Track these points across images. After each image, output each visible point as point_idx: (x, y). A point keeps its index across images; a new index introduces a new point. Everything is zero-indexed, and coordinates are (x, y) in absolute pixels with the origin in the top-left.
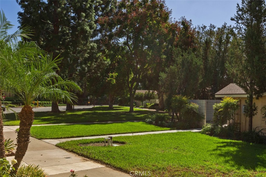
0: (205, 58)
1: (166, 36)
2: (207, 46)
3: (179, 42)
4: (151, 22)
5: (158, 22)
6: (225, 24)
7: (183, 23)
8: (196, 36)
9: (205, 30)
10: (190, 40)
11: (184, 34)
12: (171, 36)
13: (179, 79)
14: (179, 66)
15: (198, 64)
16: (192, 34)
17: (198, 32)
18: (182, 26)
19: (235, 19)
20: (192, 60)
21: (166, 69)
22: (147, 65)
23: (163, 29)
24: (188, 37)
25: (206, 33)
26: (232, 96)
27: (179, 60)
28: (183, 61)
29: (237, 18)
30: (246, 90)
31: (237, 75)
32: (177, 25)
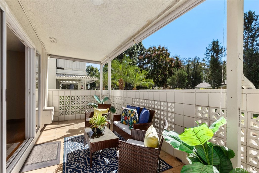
0: (188, 72)
1: (168, 63)
2: (188, 67)
3: (174, 65)
4: (162, 57)
5: (165, 57)
6: (196, 56)
7: (176, 57)
8: (182, 62)
9: (186, 60)
10: (179, 64)
11: (176, 62)
12: (171, 63)
13: (176, 81)
14: (176, 75)
15: (186, 74)
16: (180, 62)
17: (183, 61)
18: (176, 59)
19: (206, 54)
20: (183, 73)
21: (170, 77)
22: (159, 76)
23: (168, 60)
24: (179, 63)
25: (187, 61)
26: (204, 88)
27: (177, 73)
28: (178, 73)
29: (206, 53)
30: (211, 85)
31: (207, 78)
32: (173, 58)
